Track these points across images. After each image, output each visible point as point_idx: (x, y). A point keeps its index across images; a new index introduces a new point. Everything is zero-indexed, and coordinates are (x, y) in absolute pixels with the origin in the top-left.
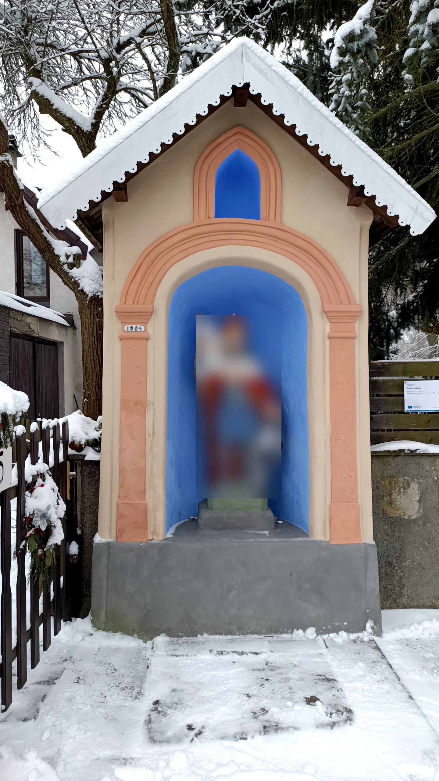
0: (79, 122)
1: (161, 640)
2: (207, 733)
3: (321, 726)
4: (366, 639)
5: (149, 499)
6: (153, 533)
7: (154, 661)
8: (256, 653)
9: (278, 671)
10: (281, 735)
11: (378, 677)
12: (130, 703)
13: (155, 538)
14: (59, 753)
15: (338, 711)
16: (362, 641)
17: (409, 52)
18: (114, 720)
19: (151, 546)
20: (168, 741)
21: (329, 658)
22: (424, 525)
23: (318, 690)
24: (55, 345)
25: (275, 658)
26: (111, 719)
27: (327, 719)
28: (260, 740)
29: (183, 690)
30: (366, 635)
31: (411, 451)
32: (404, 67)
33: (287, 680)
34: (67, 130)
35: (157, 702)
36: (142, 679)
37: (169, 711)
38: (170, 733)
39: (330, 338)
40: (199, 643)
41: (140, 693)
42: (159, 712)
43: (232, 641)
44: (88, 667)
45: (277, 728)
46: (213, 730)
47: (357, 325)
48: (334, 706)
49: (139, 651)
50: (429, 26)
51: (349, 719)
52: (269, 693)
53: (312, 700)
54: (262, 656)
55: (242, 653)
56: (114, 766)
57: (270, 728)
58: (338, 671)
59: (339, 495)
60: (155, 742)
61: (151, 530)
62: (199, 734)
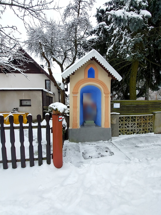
0: (60, 62)
1: (80, 143)
2: (93, 157)
3: (110, 155)
4: (110, 142)
5: (77, 122)
7: (80, 146)
10: (104, 157)
11: (114, 147)
12: (79, 153)
14: (71, 162)
17: (118, 53)
18: (77, 156)
19: (78, 129)
20: (87, 159)
21: (106, 145)
22: (116, 125)
23: (107, 150)
24: (52, 98)
25: (98, 145)
26: (77, 155)
27: (110, 154)
28: (101, 158)
30: (110, 141)
31: (115, 114)
32: (117, 55)
33: (101, 148)
34: (58, 64)
35: (83, 153)
36: (79, 149)
38: (87, 158)
39: (105, 97)
40: (86, 143)
41: (80, 151)
43: (90, 143)
44: (70, 148)
45: (103, 156)
46: (94, 157)
47: (109, 95)
48: (110, 152)
49: (77, 145)
50: (123, 49)
51: (113, 154)
52: (99, 150)
53: (107, 151)
54: (96, 145)
55: (93, 145)
56: (81, 163)
57: (102, 156)
58: (108, 147)
59: (106, 121)
60: (85, 159)
61: (78, 126)
62: (92, 157)
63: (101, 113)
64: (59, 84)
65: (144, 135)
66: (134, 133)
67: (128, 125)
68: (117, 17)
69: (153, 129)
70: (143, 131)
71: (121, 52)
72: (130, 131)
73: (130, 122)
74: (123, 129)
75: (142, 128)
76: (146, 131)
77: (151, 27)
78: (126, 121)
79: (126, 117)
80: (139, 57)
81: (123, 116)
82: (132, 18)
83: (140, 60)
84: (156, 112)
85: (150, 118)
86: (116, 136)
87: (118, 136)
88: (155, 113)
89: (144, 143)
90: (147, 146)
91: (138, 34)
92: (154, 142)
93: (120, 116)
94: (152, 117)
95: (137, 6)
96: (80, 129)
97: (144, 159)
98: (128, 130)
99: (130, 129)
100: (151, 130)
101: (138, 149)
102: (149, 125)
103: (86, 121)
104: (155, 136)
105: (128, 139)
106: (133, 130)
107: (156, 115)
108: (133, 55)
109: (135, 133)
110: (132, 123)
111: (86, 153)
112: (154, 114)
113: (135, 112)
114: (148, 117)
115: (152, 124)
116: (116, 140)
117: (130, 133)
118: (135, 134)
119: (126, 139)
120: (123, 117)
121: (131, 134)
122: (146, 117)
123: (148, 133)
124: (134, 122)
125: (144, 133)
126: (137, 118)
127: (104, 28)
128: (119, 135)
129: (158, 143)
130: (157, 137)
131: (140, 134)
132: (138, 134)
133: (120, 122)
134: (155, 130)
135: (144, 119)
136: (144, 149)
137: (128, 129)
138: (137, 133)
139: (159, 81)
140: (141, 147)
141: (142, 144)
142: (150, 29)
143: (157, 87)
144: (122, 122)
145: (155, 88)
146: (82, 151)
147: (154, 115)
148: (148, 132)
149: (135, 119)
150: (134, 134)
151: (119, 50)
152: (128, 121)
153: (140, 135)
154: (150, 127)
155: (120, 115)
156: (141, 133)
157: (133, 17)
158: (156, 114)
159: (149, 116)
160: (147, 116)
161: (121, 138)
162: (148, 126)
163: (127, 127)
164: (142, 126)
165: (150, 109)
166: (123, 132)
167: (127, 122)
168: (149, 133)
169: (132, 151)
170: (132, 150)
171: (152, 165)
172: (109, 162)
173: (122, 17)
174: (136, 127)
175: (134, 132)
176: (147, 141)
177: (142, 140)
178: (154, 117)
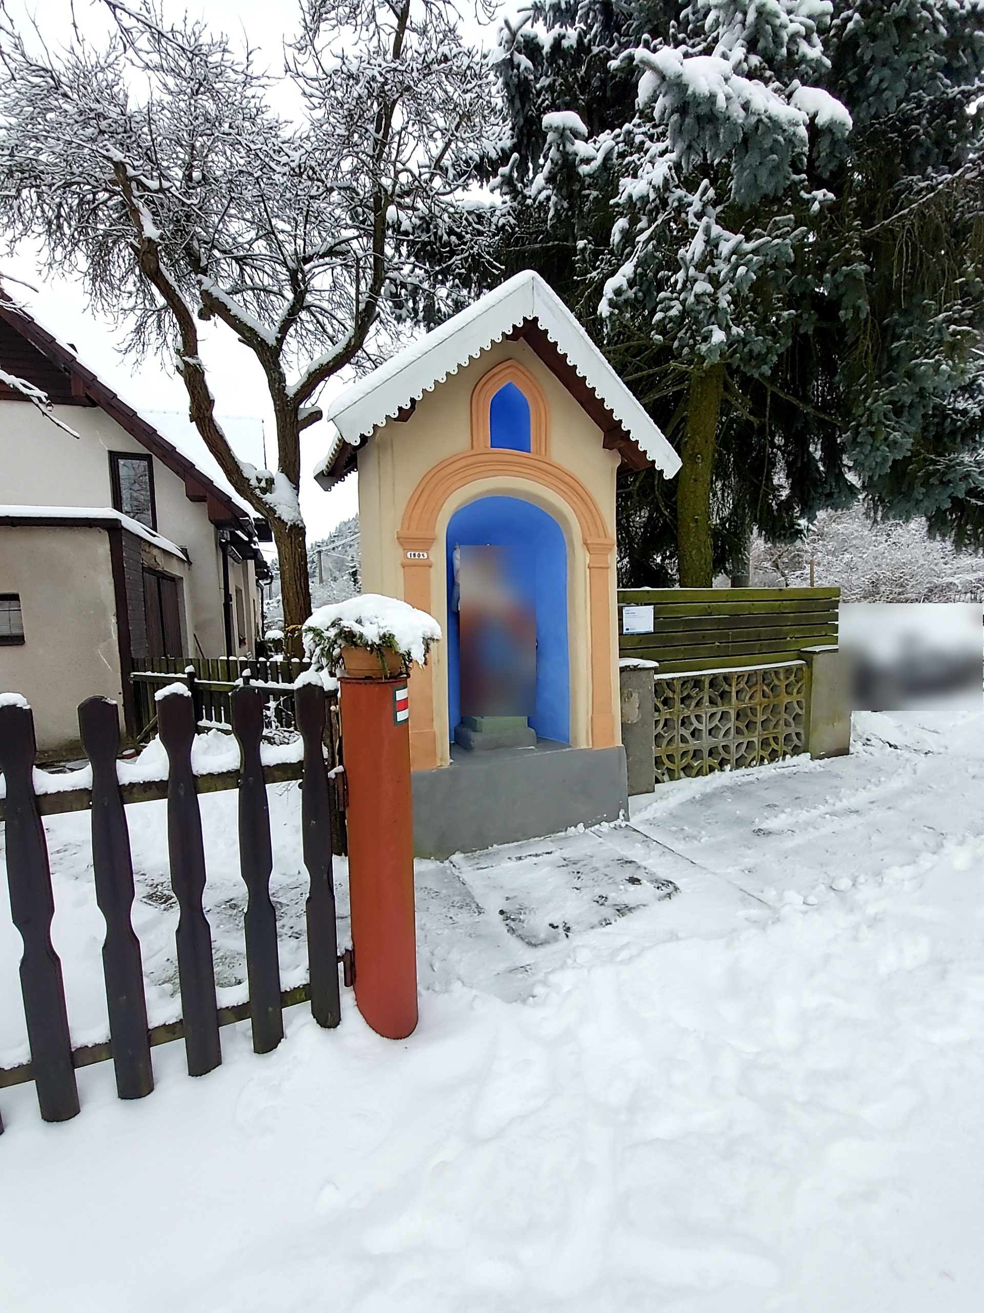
0: (262, 334)
1: (457, 857)
2: (574, 927)
3: (660, 899)
4: (623, 825)
5: (436, 727)
6: (441, 760)
7: (464, 877)
8: (548, 853)
9: (581, 864)
10: (636, 913)
11: (658, 852)
12: (478, 918)
13: (443, 763)
15: (663, 884)
16: (620, 827)
17: (659, 316)
18: (479, 936)
19: (442, 772)
20: (546, 942)
21: (610, 845)
22: (643, 726)
23: (629, 872)
24: (175, 581)
25: (568, 853)
26: (475, 935)
27: (661, 893)
28: (622, 921)
29: (515, 897)
30: (621, 822)
31: (635, 667)
33: (596, 869)
35: (502, 912)
36: (469, 894)
37: (522, 917)
38: (542, 936)
39: (589, 568)
40: (497, 853)
41: (478, 906)
42: (513, 920)
43: (521, 846)
45: (629, 909)
46: (577, 923)
47: (609, 556)
49: (443, 871)
50: (696, 295)
51: (676, 889)
52: (591, 883)
53: (634, 881)
54: (557, 855)
55: (537, 855)
56: (520, 976)
57: (623, 910)
58: (629, 854)
59: (599, 707)
60: (535, 946)
61: (439, 755)
62: (568, 929)
63: (565, 664)
64: (259, 480)
65: (768, 770)
66: (722, 764)
67: (696, 724)
68: (694, 93)
69: (803, 737)
70: (762, 753)
71: (674, 312)
72: (706, 754)
73: (706, 709)
74: (674, 746)
75: (757, 733)
76: (776, 747)
77: (819, 194)
78: (687, 703)
79: (685, 682)
80: (756, 349)
81: (673, 679)
82: (766, 120)
83: (754, 367)
84: (817, 649)
85: (792, 678)
86: (640, 790)
87: (651, 789)
88: (814, 653)
89: (788, 810)
90: (807, 823)
91: (777, 218)
92: (831, 801)
93: (657, 677)
94: (800, 673)
95: (779, 58)
96: (452, 774)
97: (822, 887)
98: (696, 754)
99: (706, 742)
100: (796, 741)
101: (771, 841)
102: (786, 716)
103: (478, 719)
104: (819, 769)
105: (706, 800)
106: (721, 750)
107: (818, 661)
108: (739, 335)
109: (728, 761)
110: (714, 710)
111: (520, 910)
112: (808, 657)
113: (724, 655)
114: (782, 677)
115: (801, 709)
116: (648, 814)
117: (706, 769)
118: (728, 767)
119: (693, 801)
120: (669, 683)
121: (712, 769)
122: (773, 675)
123: (784, 759)
124: (723, 705)
125: (766, 761)
126: (734, 684)
127: (570, 148)
128: (657, 786)
129: (846, 803)
130: (828, 774)
131: (749, 765)
132: (743, 771)
133: (657, 710)
134: (813, 741)
135: (765, 688)
136: (798, 840)
137: (693, 744)
138: (739, 764)
139: (809, 491)
140: (780, 833)
141: (783, 816)
142: (816, 206)
143: (792, 525)
144: (666, 713)
145: (783, 527)
146: (493, 904)
147: (809, 664)
148: (785, 754)
149: (727, 688)
150: (722, 770)
151: (665, 299)
152: (694, 703)
153: (750, 770)
154: (792, 730)
155: (657, 671)
156: (752, 760)
157: (770, 118)
158: (815, 656)
159: (788, 670)
160: (776, 672)
161: (671, 799)
162: (782, 722)
163: (689, 737)
164: (759, 725)
165: (787, 633)
166: (673, 762)
167: (688, 707)
168: (788, 756)
169: (751, 857)
170: (749, 852)
171: (871, 910)
172: (673, 937)
173: (721, 102)
174: (732, 731)
175: (723, 759)
176: (798, 800)
177: (771, 796)
178: (806, 675)
